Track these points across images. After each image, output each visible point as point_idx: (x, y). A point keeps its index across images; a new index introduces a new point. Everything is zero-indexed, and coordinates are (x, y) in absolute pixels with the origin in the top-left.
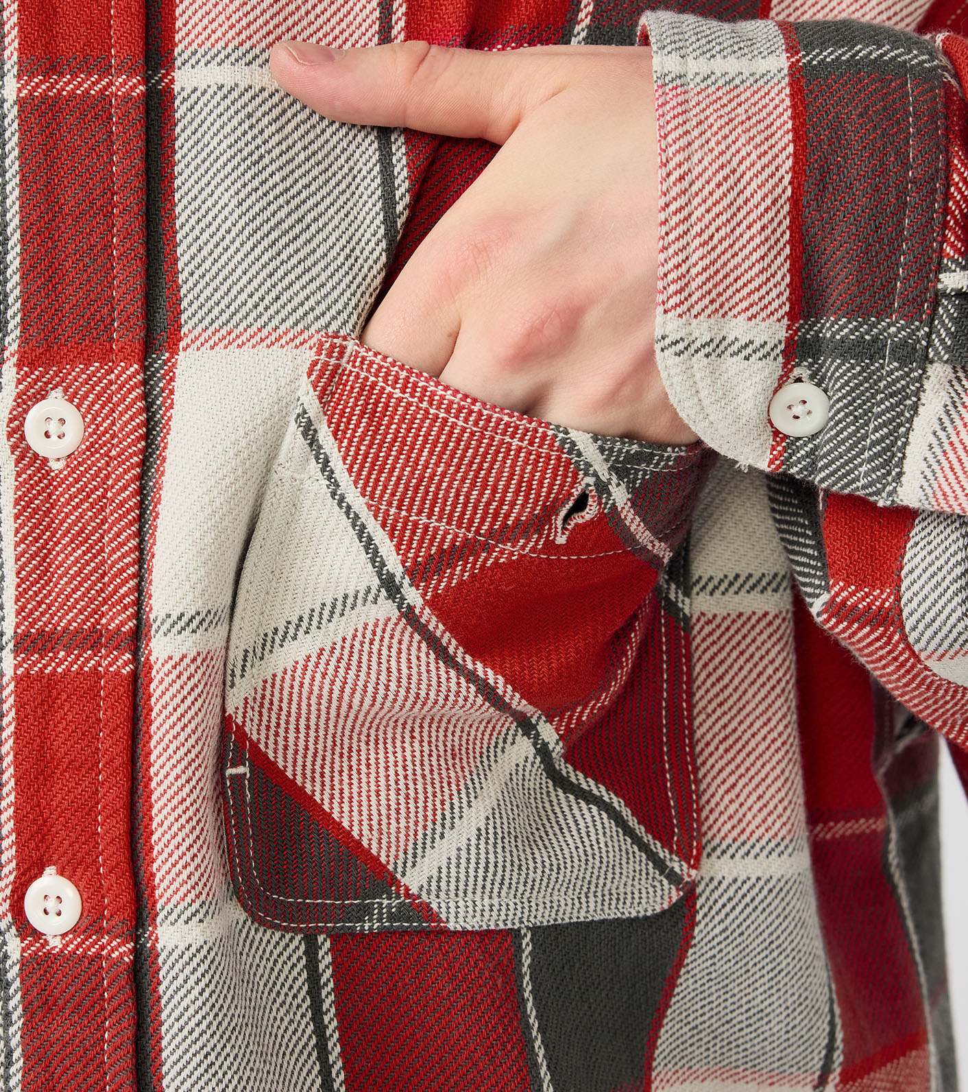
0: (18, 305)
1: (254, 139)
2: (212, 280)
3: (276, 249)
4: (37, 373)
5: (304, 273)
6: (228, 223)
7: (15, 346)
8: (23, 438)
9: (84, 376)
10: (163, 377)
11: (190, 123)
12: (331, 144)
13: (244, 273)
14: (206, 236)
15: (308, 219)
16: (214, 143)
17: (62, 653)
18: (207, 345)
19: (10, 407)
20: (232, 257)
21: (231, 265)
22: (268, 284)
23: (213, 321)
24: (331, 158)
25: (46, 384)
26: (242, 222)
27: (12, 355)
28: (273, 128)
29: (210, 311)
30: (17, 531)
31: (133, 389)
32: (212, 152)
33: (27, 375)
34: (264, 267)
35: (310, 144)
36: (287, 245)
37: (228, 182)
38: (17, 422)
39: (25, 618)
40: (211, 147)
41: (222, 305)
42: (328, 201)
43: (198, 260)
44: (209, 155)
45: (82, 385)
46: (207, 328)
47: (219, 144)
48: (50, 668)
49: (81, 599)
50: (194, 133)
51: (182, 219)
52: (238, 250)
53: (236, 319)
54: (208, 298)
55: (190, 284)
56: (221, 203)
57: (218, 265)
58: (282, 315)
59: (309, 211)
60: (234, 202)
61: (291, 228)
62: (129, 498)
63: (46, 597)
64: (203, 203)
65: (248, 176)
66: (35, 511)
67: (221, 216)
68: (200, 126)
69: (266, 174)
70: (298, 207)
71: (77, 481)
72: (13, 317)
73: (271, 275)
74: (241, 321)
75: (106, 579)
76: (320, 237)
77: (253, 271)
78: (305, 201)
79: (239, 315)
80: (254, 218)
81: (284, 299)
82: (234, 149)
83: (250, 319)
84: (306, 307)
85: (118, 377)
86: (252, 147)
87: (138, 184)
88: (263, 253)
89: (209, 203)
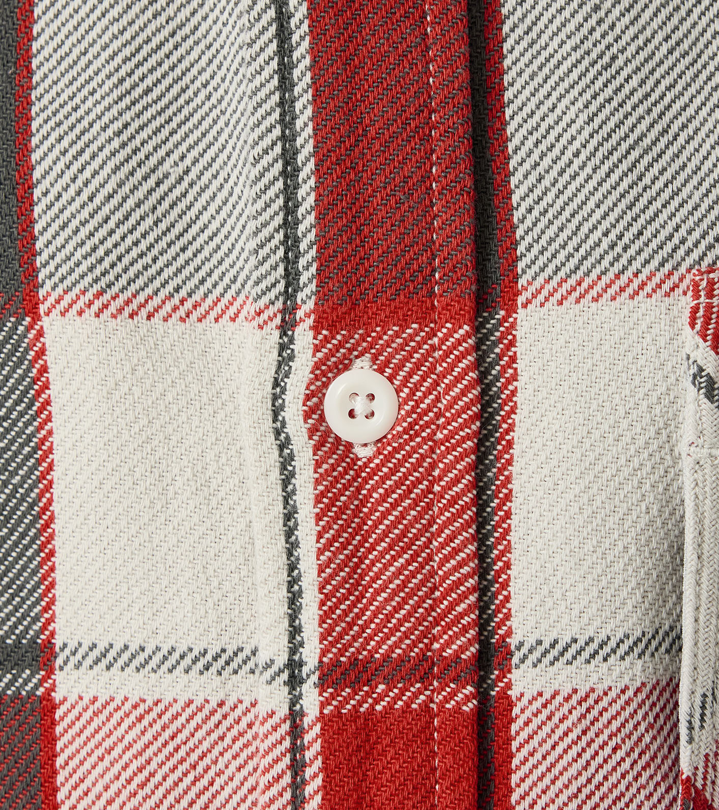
0: (313, 252)
1: (603, 36)
2: (555, 217)
3: (636, 172)
4: (339, 337)
5: (672, 198)
6: (577, 144)
7: (310, 304)
8: (322, 418)
9: (399, 341)
10: (500, 341)
11: (522, 20)
12: (699, 28)
13: (598, 206)
14: (547, 161)
15: (675, 128)
16: (555, 44)
17: (381, 687)
18: (553, 300)
19: (306, 380)
20: (582, 186)
21: (581, 197)
22: (628, 217)
23: (558, 269)
24: (700, 45)
25: (350, 351)
26: (594, 142)
27: (308, 315)
28: (626, 20)
29: (554, 256)
30: (320, 536)
31: (463, 356)
32: (552, 56)
33: (327, 340)
34: (622, 196)
35: (673, 32)
36: (651, 165)
37: (575, 92)
38: (315, 400)
39: (332, 644)
40: (550, 50)
41: (570, 248)
42: (698, 101)
43: (538, 192)
44: (547, 60)
45: (397, 351)
46: (550, 278)
47: (560, 46)
48: (366, 706)
49: (406, 619)
50: (527, 33)
51: (516, 141)
52: (590, 177)
53: (587, 264)
54: (551, 241)
55: (528, 223)
56: (567, 119)
57: (564, 198)
58: (645, 255)
59: (676, 117)
60: (583, 117)
61: (654, 143)
62: (463, 493)
63: (358, 617)
64: (543, 119)
65: (599, 84)
66: (342, 510)
67: (567, 136)
68: (534, 24)
69: (620, 79)
70: (661, 115)
71: (393, 472)
72: (307, 268)
73: (630, 207)
74: (593, 266)
75: (437, 594)
76: (690, 148)
77: (609, 202)
78: (670, 106)
79: (591, 260)
80: (609, 136)
81: (647, 234)
82: (580, 52)
83: (605, 263)
84: (676, 240)
85: (443, 341)
86: (601, 47)
87: (463, 99)
88: (621, 179)
89: (550, 120)
